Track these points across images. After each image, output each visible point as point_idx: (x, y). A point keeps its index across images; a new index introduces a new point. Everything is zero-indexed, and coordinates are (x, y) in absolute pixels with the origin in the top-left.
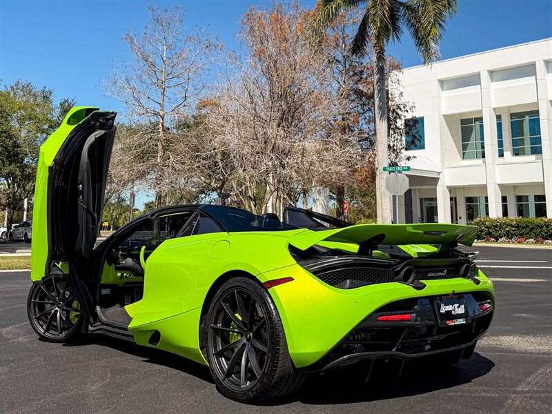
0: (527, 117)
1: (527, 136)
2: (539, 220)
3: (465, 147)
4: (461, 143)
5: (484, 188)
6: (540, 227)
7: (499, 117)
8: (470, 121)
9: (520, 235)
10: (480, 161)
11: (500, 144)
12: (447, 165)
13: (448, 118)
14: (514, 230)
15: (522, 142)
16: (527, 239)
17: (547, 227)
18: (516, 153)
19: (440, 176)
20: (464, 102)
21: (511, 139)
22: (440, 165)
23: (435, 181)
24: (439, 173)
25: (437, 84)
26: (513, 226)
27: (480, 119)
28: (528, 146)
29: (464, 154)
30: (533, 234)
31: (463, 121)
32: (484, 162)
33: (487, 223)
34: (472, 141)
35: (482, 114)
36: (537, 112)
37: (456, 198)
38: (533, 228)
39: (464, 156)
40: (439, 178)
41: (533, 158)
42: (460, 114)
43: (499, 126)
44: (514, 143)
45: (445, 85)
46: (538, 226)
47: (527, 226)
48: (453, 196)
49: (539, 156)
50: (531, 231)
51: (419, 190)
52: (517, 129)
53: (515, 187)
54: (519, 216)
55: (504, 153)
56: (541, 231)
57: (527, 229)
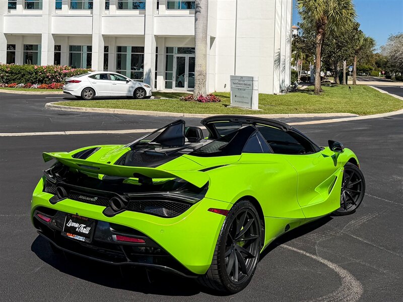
2: (30, 67)
6: (30, 73)
9: (14, 80)
14: (8, 76)
16: (19, 84)
17: (36, 73)
26: (7, 72)
30: (24, 79)
38: (24, 75)
46: (29, 73)
47: (20, 73)
50: (22, 77)
56: (31, 77)
57: (20, 76)
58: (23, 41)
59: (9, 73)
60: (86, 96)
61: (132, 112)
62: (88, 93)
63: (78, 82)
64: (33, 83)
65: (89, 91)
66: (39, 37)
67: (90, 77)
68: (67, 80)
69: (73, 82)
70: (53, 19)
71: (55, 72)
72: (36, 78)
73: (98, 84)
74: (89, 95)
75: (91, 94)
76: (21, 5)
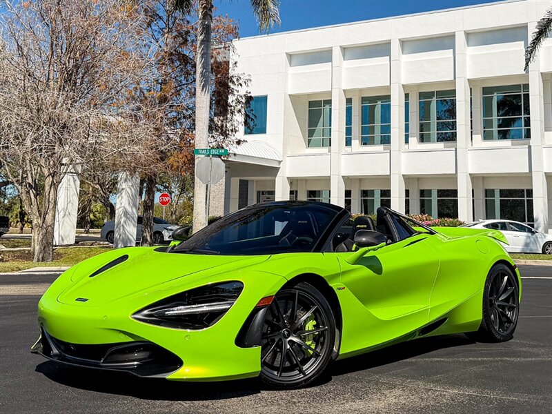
0: (379, 103)
1: (378, 124)
3: (311, 133)
4: (307, 128)
5: (327, 180)
7: (349, 101)
8: (318, 103)
10: (325, 150)
11: (349, 131)
12: (289, 154)
13: (294, 99)
15: (372, 130)
18: (365, 142)
19: (281, 166)
20: (312, 81)
21: (361, 125)
22: (282, 153)
23: (274, 171)
24: (280, 162)
25: (285, 58)
27: (329, 102)
28: (378, 134)
29: (309, 141)
31: (311, 104)
32: (330, 151)
34: (319, 127)
35: (331, 97)
36: (388, 98)
37: (297, 192)
39: (309, 143)
40: (277, 169)
41: (380, 148)
42: (309, 95)
43: (349, 111)
44: (364, 131)
45: (294, 61)
48: (294, 189)
49: (387, 146)
51: (257, 181)
52: (368, 116)
53: (360, 180)
55: (353, 141)
58: (360, 185)
66: (387, 179)
70: (403, 156)
76: (357, 141)
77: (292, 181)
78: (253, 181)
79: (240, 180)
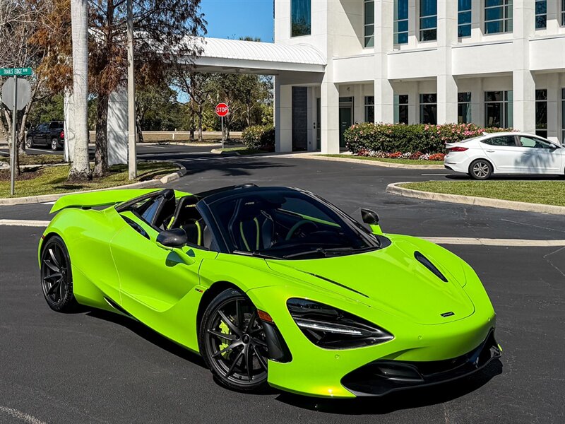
3: (368, 31)
4: (363, 26)
5: (370, 85)
6: (419, 137)
9: (397, 147)
12: (336, 56)
14: (389, 141)
16: (404, 153)
17: (427, 137)
19: (326, 70)
22: (326, 57)
24: (324, 67)
26: (388, 136)
30: (411, 147)
33: (361, 132)
38: (410, 140)
40: (322, 74)
46: (417, 136)
47: (405, 137)
50: (409, 142)
51: (316, 88)
54: (401, 122)
56: (420, 143)
57: (405, 140)
58: (418, 89)
59: (391, 138)
60: (477, 173)
61: (503, 204)
62: (480, 169)
63: (464, 149)
64: (424, 152)
65: (483, 165)
66: (433, 81)
67: (486, 141)
68: (447, 147)
69: (456, 149)
70: (454, 53)
71: (453, 134)
72: (428, 144)
73: (496, 152)
74: (481, 172)
75: (486, 170)
76: (415, 36)
77: (341, 87)
78: (311, 87)
79: (293, 88)
